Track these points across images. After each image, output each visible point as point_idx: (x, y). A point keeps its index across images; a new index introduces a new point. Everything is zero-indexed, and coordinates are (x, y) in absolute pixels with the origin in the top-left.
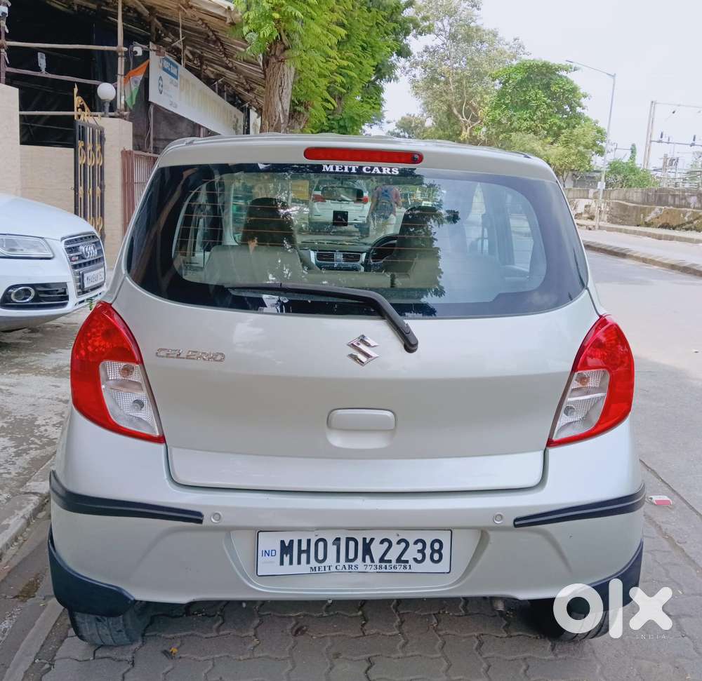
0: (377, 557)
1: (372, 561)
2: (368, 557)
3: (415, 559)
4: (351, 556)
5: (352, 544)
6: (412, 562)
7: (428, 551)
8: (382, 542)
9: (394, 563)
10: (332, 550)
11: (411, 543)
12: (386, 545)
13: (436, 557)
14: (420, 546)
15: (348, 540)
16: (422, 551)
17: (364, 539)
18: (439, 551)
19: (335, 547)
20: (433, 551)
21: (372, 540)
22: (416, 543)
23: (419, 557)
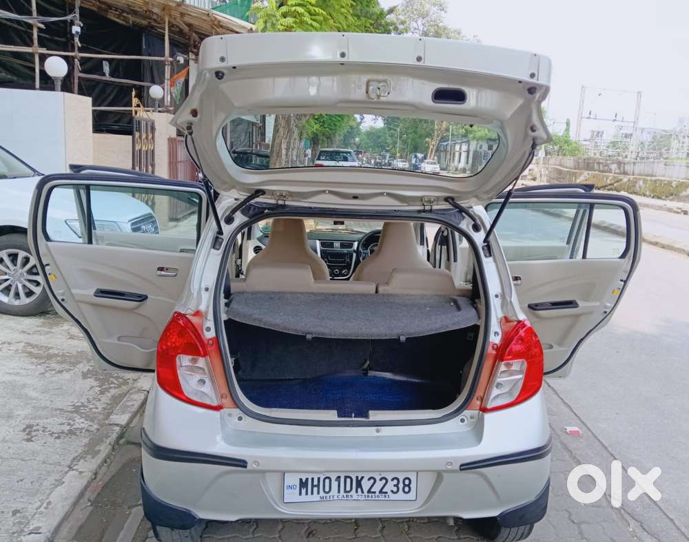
0: (365, 490)
1: (363, 492)
2: (359, 490)
3: (392, 491)
4: (348, 489)
5: (348, 480)
6: (390, 493)
7: (401, 486)
8: (369, 479)
9: (377, 493)
10: (335, 484)
11: (389, 480)
12: (372, 481)
13: (407, 489)
14: (395, 482)
15: (346, 477)
16: (397, 486)
17: (357, 477)
18: (409, 486)
19: (337, 483)
20: (405, 485)
21: (363, 477)
22: (393, 480)
23: (395, 489)
